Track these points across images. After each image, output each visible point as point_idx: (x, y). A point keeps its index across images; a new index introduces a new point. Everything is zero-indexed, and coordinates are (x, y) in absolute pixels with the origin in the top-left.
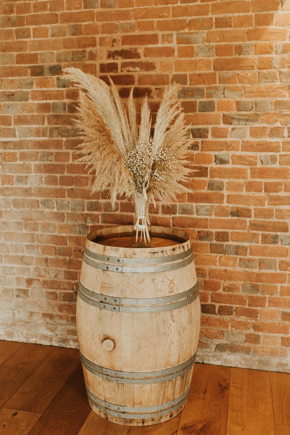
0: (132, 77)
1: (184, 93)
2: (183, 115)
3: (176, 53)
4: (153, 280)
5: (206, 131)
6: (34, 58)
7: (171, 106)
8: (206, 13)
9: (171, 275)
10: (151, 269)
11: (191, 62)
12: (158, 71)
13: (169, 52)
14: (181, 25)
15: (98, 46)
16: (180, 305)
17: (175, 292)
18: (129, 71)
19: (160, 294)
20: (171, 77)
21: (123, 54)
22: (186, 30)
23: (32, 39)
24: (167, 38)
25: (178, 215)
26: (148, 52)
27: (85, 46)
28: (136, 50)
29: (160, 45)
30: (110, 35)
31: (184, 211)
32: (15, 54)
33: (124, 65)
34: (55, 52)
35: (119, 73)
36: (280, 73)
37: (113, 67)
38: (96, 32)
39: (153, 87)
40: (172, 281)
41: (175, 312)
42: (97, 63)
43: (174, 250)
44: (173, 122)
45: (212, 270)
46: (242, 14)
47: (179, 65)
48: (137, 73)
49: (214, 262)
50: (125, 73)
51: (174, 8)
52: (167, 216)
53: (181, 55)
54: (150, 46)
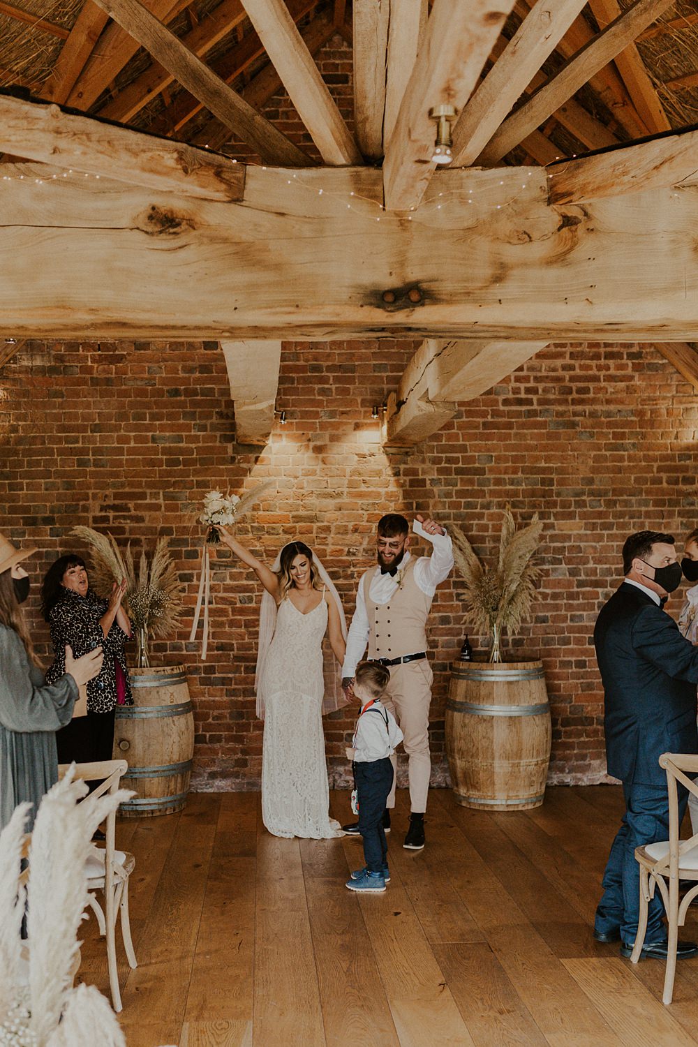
0: (123, 528)
1: (171, 544)
2: (173, 564)
3: (163, 508)
4: (158, 692)
5: (192, 575)
6: (26, 509)
7: (163, 556)
8: (188, 477)
9: (171, 689)
10: (155, 684)
11: (176, 517)
12: (146, 524)
13: (157, 507)
14: (167, 485)
15: (91, 501)
16: (178, 714)
17: (175, 703)
18: (120, 523)
19: (164, 704)
20: (159, 529)
21: (115, 508)
22: (171, 490)
23: (25, 491)
24: (155, 496)
25: (168, 652)
26: (137, 507)
27: (79, 500)
28: (126, 504)
29: (148, 501)
30: (102, 491)
31: (175, 648)
32: (7, 505)
33: (116, 518)
34: (48, 504)
35: (111, 524)
36: (252, 526)
37: (106, 519)
38: (89, 488)
39: (143, 538)
40: (172, 694)
41: (176, 718)
42: (91, 515)
43: (172, 669)
44: (166, 569)
45: (201, 701)
46: (218, 478)
47: (166, 519)
48: (128, 525)
49: (203, 694)
50: (116, 525)
51: (160, 470)
52: (159, 654)
53: (167, 510)
54: (139, 502)
